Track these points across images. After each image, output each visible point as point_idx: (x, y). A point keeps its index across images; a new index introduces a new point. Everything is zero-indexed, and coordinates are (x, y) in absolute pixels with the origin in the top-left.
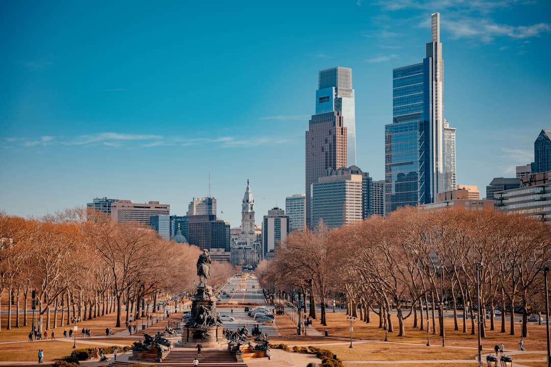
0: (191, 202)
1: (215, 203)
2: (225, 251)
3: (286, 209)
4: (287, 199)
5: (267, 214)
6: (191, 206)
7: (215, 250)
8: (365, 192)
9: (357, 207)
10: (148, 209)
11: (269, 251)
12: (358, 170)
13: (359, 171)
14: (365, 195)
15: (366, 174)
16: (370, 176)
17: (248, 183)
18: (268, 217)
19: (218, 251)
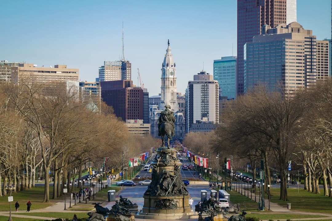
0: (102, 67)
1: (130, 67)
2: (144, 122)
3: (214, 73)
4: (215, 62)
5: (192, 80)
6: (102, 71)
7: (132, 121)
8: (308, 53)
9: (298, 70)
10: (54, 74)
11: (195, 122)
12: (299, 27)
13: (301, 29)
14: (308, 57)
15: (309, 32)
16: (313, 34)
17: (169, 44)
18: (194, 82)
19: (136, 122)
